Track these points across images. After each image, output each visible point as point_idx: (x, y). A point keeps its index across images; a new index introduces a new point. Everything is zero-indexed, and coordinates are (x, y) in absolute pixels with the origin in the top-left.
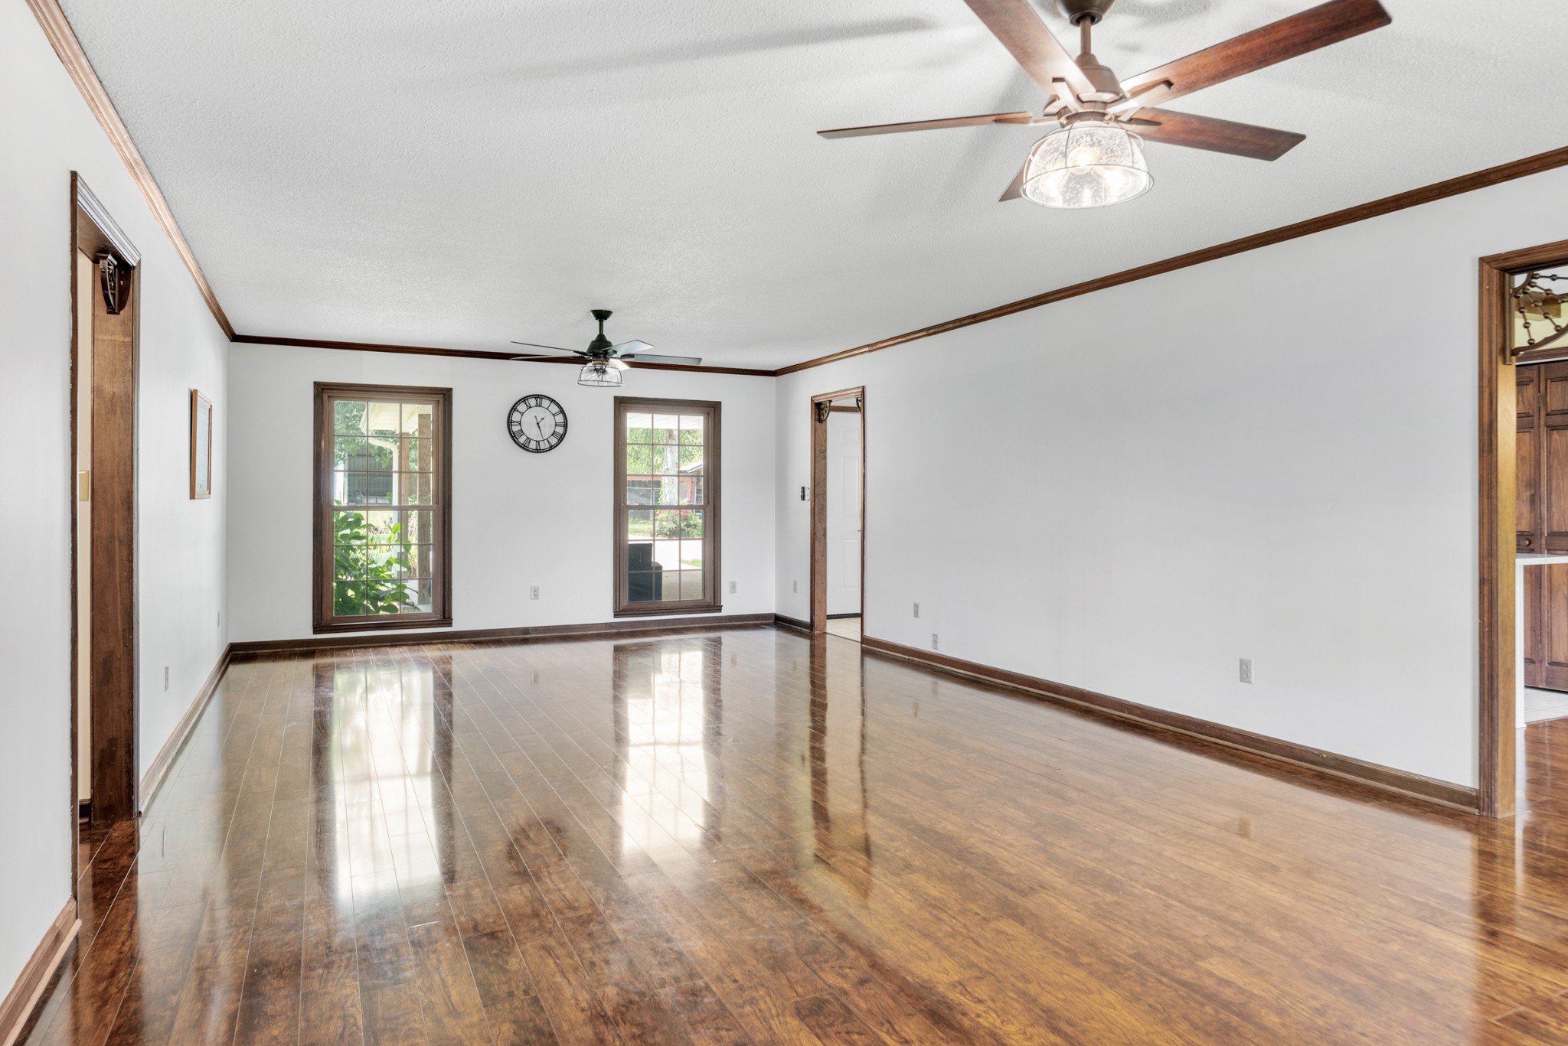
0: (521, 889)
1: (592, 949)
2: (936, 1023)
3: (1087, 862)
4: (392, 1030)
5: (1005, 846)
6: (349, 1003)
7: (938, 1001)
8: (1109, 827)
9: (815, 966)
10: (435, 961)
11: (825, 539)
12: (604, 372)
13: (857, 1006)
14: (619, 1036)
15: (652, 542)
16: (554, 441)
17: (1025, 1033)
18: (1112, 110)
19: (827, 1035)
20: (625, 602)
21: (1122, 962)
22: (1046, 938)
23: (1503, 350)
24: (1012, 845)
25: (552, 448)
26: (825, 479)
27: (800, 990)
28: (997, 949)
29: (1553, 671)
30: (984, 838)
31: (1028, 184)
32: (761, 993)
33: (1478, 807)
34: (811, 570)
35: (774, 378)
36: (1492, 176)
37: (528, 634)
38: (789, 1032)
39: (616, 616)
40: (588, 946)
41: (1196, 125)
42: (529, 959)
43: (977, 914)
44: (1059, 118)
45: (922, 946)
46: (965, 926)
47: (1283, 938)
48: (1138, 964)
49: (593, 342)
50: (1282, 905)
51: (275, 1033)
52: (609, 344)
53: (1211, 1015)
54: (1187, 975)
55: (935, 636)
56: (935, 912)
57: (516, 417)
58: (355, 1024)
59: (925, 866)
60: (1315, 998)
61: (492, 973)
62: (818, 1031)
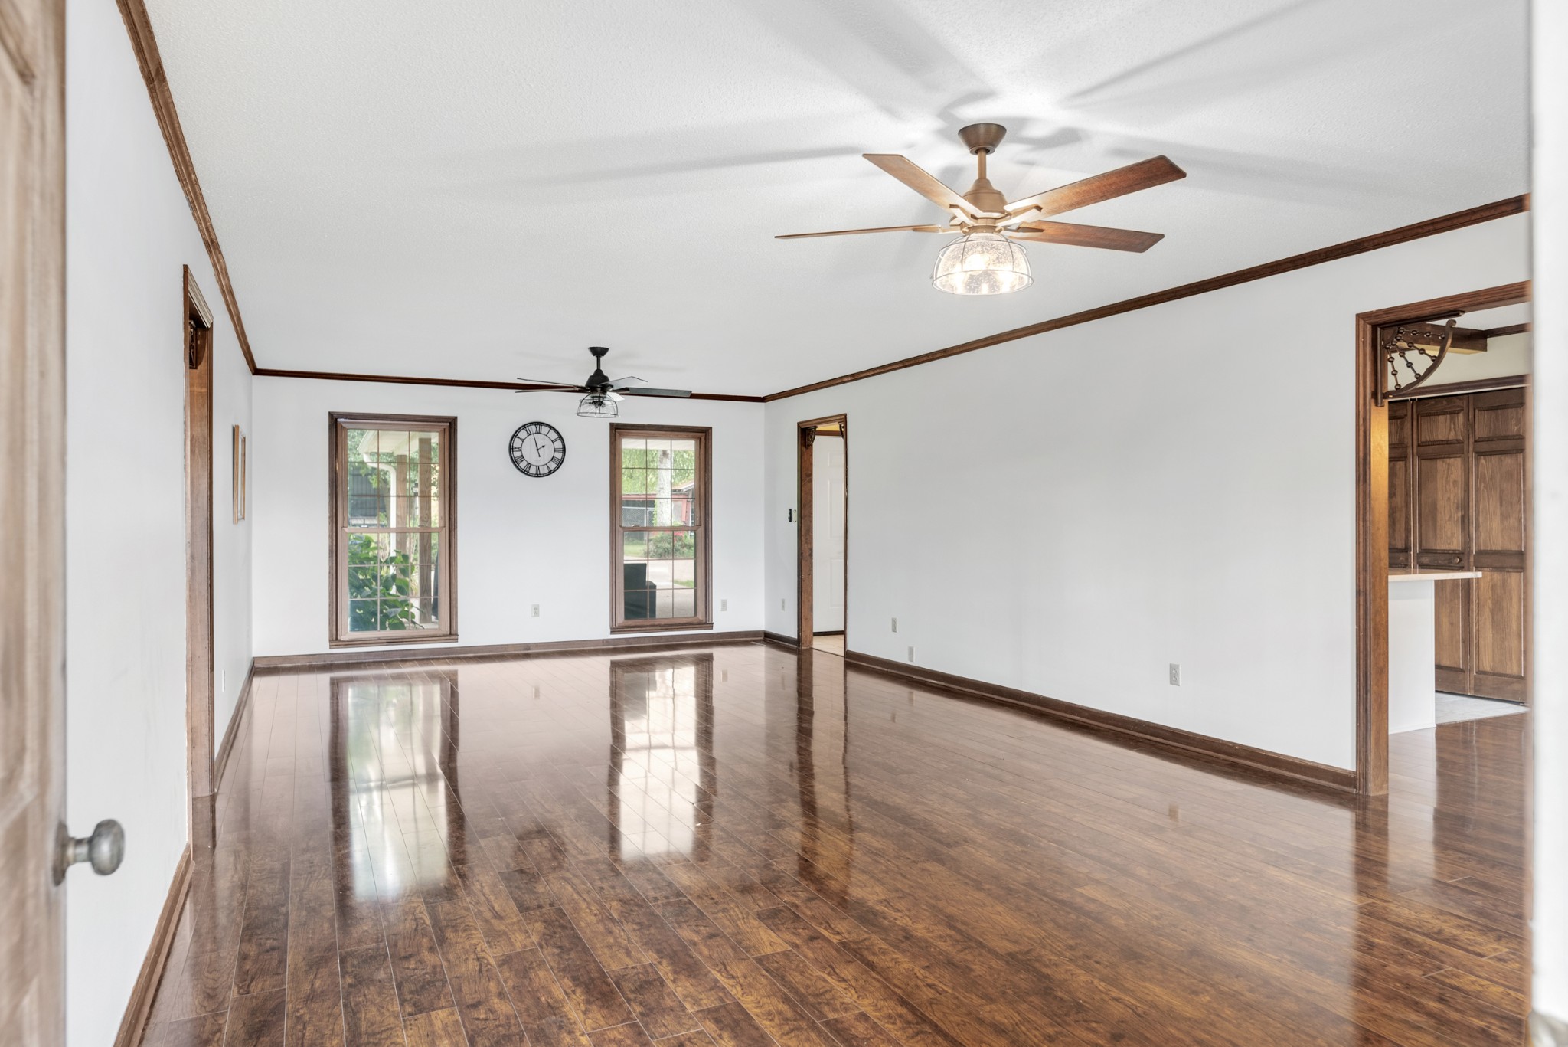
0: (541, 842)
1: (600, 879)
2: (862, 923)
3: (1008, 825)
4: (453, 927)
5: (941, 813)
6: (417, 911)
7: (867, 911)
8: (1033, 801)
9: (775, 890)
10: (479, 887)
11: (812, 559)
12: (601, 404)
13: (804, 914)
14: (623, 930)
15: (646, 562)
16: (553, 466)
17: (929, 929)
18: (1000, 225)
19: (779, 929)
20: (621, 619)
21: (1016, 888)
22: (960, 874)
23: (1374, 395)
24: (947, 813)
25: (551, 472)
26: (811, 501)
27: (761, 904)
28: (919, 880)
29: (1480, 679)
30: (926, 808)
31: (938, 280)
32: (732, 906)
33: (1356, 787)
34: (798, 588)
35: (763, 404)
36: (1366, 244)
37: (529, 649)
38: (751, 928)
39: (612, 632)
40: (597, 878)
41: (1072, 230)
42: (552, 885)
43: (909, 859)
44: (961, 229)
45: (860, 879)
46: (897, 866)
47: (1149, 874)
48: (1028, 889)
49: (591, 377)
50: (1158, 854)
51: (366, 928)
52: (606, 379)
53: (1073, 919)
54: (1064, 896)
55: (911, 650)
56: (875, 857)
57: (517, 443)
58: (425, 923)
59: (872, 827)
60: (1156, 909)
61: (524, 894)
62: (773, 927)
